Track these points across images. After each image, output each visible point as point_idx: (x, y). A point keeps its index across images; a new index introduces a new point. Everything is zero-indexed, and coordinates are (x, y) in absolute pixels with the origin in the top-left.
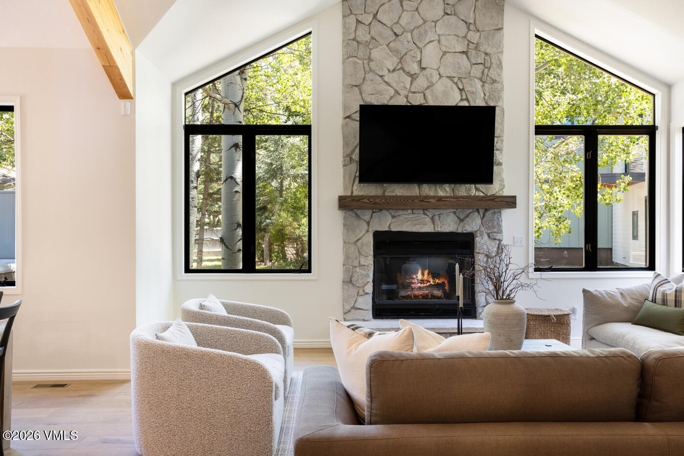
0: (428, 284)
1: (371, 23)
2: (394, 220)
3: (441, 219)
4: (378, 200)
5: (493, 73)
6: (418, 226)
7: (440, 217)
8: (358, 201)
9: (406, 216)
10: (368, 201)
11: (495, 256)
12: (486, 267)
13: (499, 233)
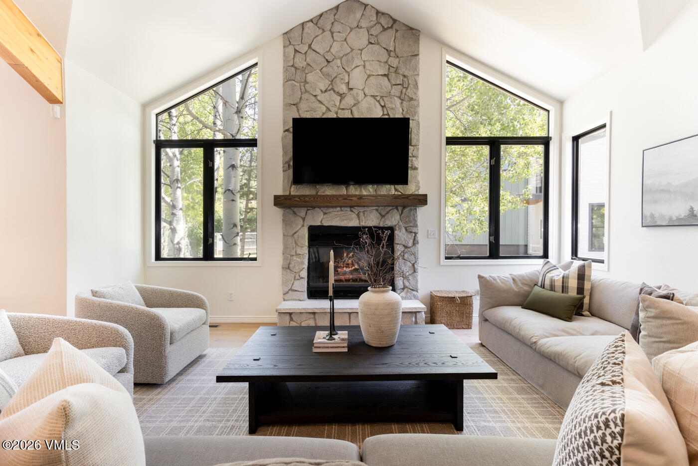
0: (353, 268)
1: (307, 52)
2: (325, 216)
3: (365, 215)
4: (307, 199)
5: (410, 93)
6: (345, 221)
7: (364, 214)
8: (290, 199)
9: (336, 213)
10: (299, 200)
11: (411, 247)
12: (403, 256)
13: (416, 227)
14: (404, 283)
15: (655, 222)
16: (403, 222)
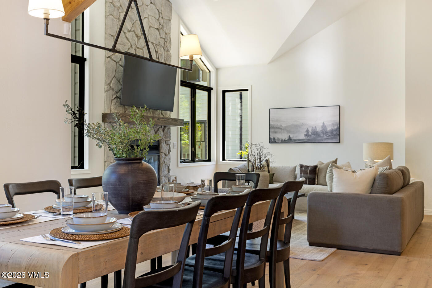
5: (168, 46)
11: (168, 154)
12: (165, 161)
13: (170, 141)
14: (165, 181)
15: (276, 141)
16: (165, 137)
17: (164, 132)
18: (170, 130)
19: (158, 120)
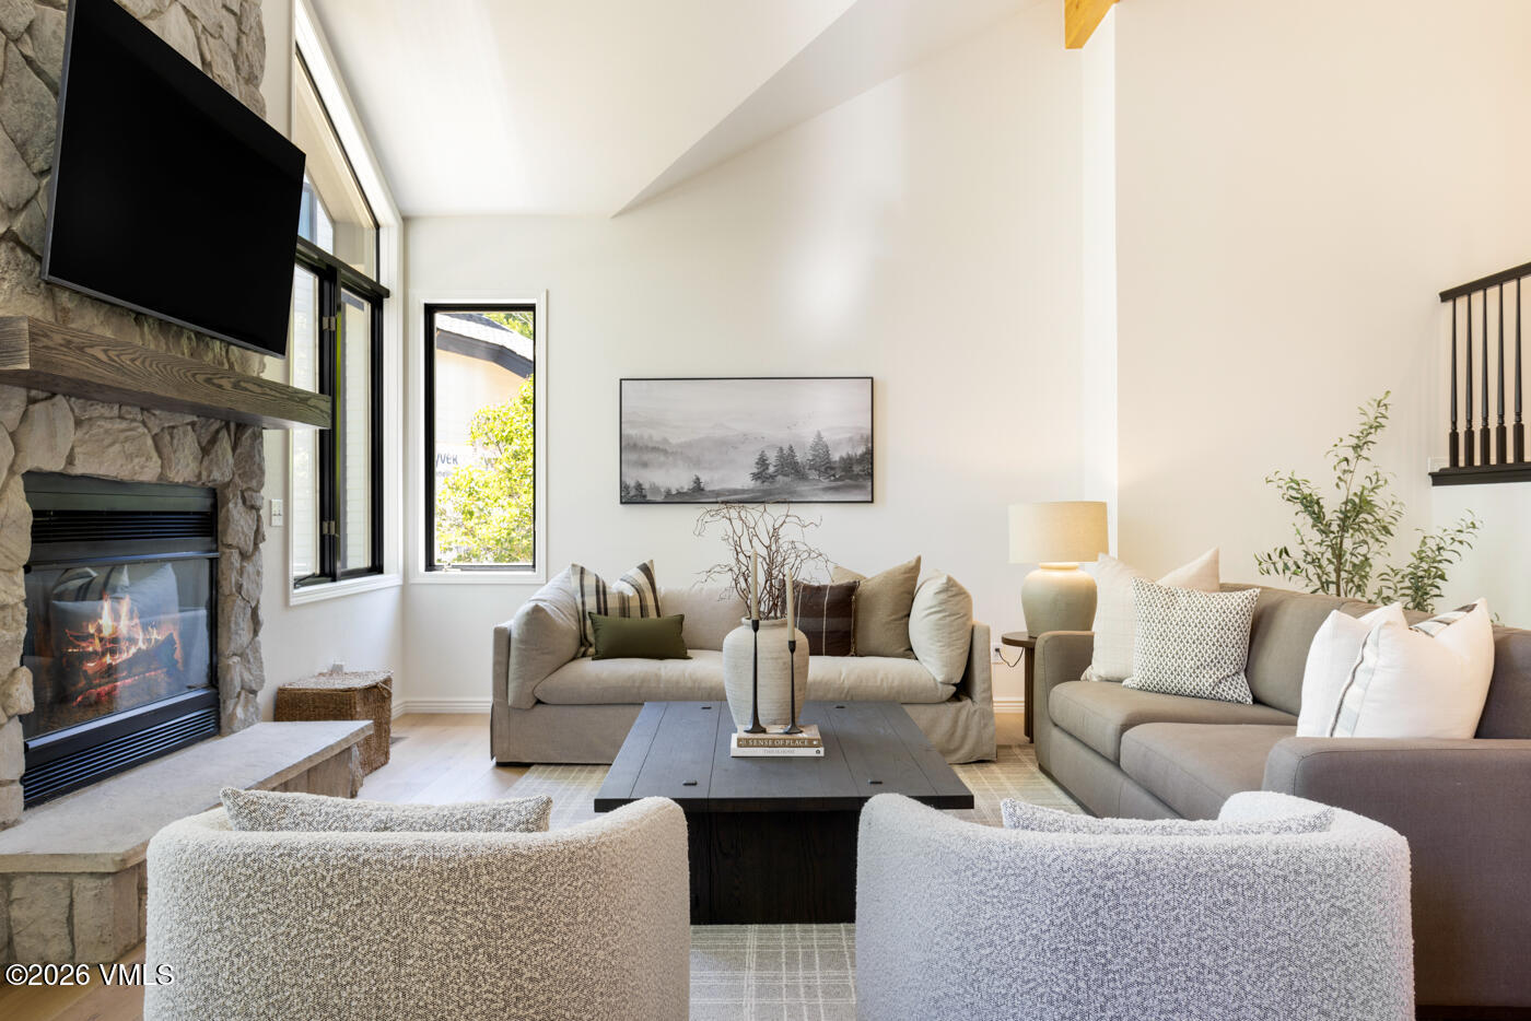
0: (133, 650)
3: (175, 441)
6: (136, 460)
9: (108, 425)
10: (103, 357)
11: (253, 554)
12: (241, 586)
13: (259, 491)
14: (241, 676)
15: (645, 496)
16: (240, 475)
17: (238, 451)
18: (261, 443)
19: (236, 386)
